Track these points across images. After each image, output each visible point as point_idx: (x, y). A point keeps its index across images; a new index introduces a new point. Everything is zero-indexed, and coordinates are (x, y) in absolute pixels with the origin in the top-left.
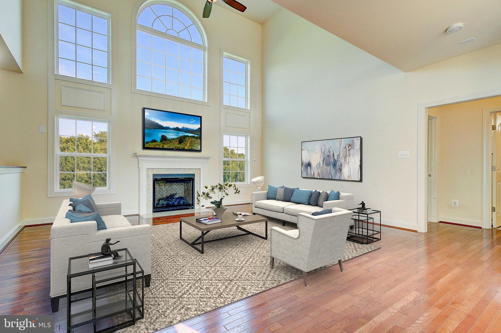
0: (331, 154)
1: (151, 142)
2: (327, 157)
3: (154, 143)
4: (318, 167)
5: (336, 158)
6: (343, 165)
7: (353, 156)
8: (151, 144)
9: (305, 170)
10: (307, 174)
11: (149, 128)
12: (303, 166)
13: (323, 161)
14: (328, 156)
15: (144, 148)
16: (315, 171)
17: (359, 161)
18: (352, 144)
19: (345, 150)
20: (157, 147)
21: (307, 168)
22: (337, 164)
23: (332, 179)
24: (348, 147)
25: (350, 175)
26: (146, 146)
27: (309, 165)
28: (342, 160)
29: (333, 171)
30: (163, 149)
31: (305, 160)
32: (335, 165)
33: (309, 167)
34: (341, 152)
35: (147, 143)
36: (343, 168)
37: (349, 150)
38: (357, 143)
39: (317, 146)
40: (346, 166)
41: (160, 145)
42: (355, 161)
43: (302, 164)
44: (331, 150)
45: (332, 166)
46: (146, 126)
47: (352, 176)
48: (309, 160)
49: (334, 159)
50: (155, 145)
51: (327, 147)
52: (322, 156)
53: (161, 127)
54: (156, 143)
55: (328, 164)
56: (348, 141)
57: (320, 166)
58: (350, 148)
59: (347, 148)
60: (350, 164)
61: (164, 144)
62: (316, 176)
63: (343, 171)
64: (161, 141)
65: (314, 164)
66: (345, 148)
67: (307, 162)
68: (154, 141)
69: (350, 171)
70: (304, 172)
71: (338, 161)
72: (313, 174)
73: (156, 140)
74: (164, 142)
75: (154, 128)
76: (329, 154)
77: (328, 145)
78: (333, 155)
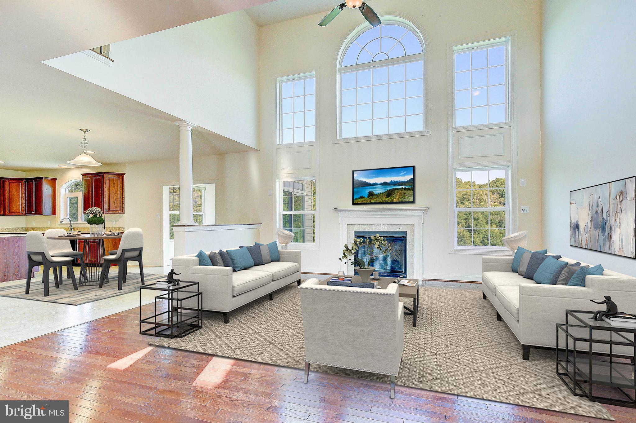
0: (600, 209)
2: (596, 215)
3: (362, 199)
4: (586, 230)
5: (605, 217)
6: (612, 229)
7: (626, 213)
8: (359, 200)
9: (574, 235)
10: (575, 240)
11: (357, 187)
12: (572, 228)
14: (597, 213)
15: (354, 204)
16: (583, 236)
17: (634, 222)
18: (624, 190)
19: (615, 202)
20: (365, 202)
21: (575, 233)
22: (607, 225)
23: (600, 251)
24: (620, 196)
25: (622, 246)
26: (355, 202)
27: (577, 227)
28: (612, 221)
29: (602, 238)
30: (371, 203)
31: (574, 220)
32: (603, 228)
33: (577, 231)
34: (611, 207)
35: (356, 199)
36: (612, 233)
37: (620, 202)
38: (631, 187)
39: (585, 198)
40: (617, 229)
41: (367, 201)
42: (627, 221)
43: (571, 226)
44: (599, 204)
45: (600, 229)
46: (355, 185)
47: (624, 249)
48: (577, 220)
49: (603, 219)
50: (363, 201)
51: (595, 198)
52: (590, 214)
53: (369, 185)
54: (364, 199)
55: (596, 227)
56: (620, 186)
57: (588, 228)
58: (621, 198)
59: (618, 199)
60: (621, 228)
61: (371, 199)
62: (584, 244)
63: (613, 238)
64: (368, 197)
65: (582, 226)
66: (616, 198)
67: (575, 222)
68: (362, 197)
69: (622, 239)
70: (572, 237)
71: (607, 223)
72: (580, 241)
74: (371, 197)
75: (362, 186)
76: (597, 209)
77: (596, 195)
78: (602, 211)
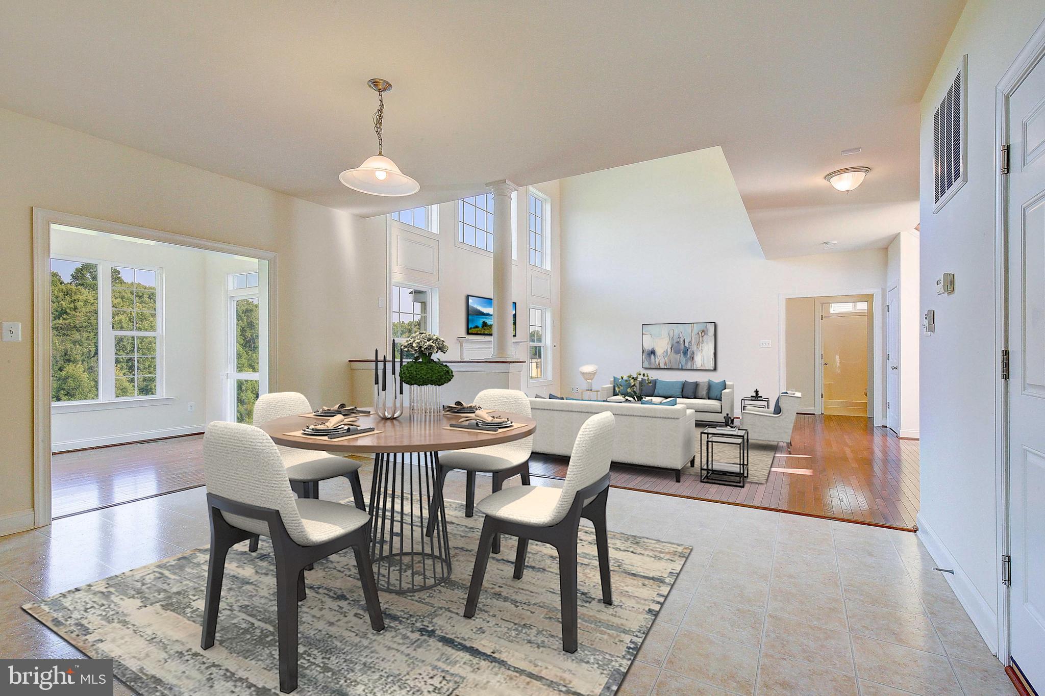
0: (682, 340)
1: (474, 328)
2: (676, 344)
3: (476, 329)
4: (665, 355)
5: (687, 345)
6: (695, 353)
7: (707, 343)
8: (474, 330)
9: (648, 358)
10: (650, 364)
11: (473, 315)
12: (645, 354)
13: (671, 348)
14: (678, 342)
15: (468, 333)
16: (660, 359)
17: (714, 348)
18: (705, 329)
19: (697, 336)
20: (479, 332)
21: (650, 357)
22: (689, 351)
23: (682, 369)
24: (702, 333)
25: (704, 364)
26: (470, 331)
27: (653, 352)
28: (695, 348)
29: (683, 360)
30: (484, 334)
31: (648, 347)
32: (685, 353)
33: (652, 356)
34: (693, 338)
35: (471, 328)
36: (695, 355)
37: (703, 337)
38: (711, 329)
39: (664, 330)
40: (699, 354)
41: (481, 331)
42: (708, 348)
43: (643, 352)
44: (681, 336)
45: (682, 354)
46: (470, 312)
47: (706, 365)
48: (652, 347)
49: (685, 346)
50: (477, 331)
51: (676, 331)
52: (670, 343)
53: (482, 314)
54: (478, 329)
55: (677, 352)
56: (702, 327)
57: (667, 354)
58: (703, 334)
59: (700, 334)
60: (703, 352)
61: (485, 329)
62: (662, 366)
63: (695, 358)
64: (482, 327)
65: (659, 352)
66: (698, 333)
67: (650, 349)
68: (477, 327)
69: (704, 359)
70: (646, 361)
71: (689, 348)
72: (657, 364)
73: (478, 325)
74: (485, 328)
75: (477, 315)
76: (678, 340)
77: (678, 330)
78: (684, 342)
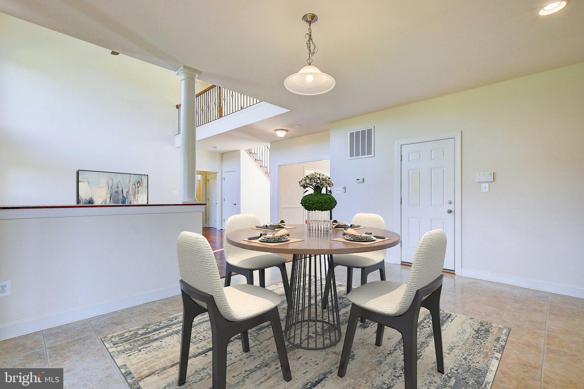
0: (120, 189)
2: (115, 194)
5: (125, 195)
7: (142, 194)
13: (110, 197)
14: (117, 192)
17: (147, 198)
18: (140, 181)
19: (134, 187)
22: (127, 201)
24: (137, 184)
27: (91, 202)
31: (84, 197)
34: (130, 190)
37: (138, 187)
38: (145, 181)
39: (103, 179)
42: (143, 199)
48: (90, 197)
49: (123, 196)
51: (115, 181)
52: (109, 192)
55: (116, 202)
56: (137, 178)
58: (139, 185)
66: (135, 184)
67: (88, 198)
71: (127, 199)
76: (117, 190)
77: (117, 179)
78: (122, 191)
